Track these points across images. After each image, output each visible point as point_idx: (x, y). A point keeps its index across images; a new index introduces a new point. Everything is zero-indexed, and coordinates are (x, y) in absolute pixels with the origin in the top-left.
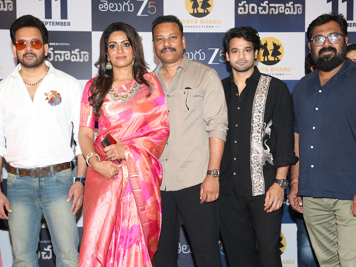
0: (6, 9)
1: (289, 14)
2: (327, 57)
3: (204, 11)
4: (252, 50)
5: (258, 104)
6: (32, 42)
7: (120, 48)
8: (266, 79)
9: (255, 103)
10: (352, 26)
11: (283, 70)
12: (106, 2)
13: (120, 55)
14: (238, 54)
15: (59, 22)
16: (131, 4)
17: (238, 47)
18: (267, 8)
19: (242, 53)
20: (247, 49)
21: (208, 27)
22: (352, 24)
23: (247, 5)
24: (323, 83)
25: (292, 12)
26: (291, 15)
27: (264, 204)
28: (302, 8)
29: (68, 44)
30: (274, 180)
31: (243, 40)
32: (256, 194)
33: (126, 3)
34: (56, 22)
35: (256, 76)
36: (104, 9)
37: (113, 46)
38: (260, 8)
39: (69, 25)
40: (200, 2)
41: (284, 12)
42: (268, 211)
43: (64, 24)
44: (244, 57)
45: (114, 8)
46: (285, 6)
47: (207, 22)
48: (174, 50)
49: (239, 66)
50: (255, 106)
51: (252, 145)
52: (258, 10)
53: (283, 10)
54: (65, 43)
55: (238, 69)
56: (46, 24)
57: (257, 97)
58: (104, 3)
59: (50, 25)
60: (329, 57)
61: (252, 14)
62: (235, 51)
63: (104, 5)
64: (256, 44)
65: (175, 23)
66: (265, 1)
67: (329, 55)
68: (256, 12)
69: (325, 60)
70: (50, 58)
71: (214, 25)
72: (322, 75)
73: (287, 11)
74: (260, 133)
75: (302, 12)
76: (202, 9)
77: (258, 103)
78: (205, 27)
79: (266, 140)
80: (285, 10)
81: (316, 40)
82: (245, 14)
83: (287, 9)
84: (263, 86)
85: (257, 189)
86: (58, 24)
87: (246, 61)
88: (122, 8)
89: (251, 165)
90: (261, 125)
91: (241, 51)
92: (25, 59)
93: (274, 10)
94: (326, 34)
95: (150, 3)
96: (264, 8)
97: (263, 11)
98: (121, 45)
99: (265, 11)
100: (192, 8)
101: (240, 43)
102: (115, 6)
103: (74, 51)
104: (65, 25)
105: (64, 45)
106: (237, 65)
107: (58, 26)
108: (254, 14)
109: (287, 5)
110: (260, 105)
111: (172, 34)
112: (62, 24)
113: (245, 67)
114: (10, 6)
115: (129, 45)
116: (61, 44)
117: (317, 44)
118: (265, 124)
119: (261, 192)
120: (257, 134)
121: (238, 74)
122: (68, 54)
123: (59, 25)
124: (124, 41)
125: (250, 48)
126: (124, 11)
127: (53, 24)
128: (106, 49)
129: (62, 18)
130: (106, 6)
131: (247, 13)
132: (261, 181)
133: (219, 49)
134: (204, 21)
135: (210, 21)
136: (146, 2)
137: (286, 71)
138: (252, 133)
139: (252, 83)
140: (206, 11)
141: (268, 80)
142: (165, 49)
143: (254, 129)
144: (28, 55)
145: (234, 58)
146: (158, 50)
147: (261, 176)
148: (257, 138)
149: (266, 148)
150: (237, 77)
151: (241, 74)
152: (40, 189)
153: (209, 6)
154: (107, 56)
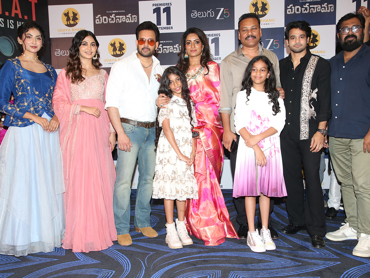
0: (133, 21)
2: (350, 42)
3: (263, 13)
4: (305, 37)
5: (307, 77)
6: (148, 41)
7: (193, 44)
8: (315, 58)
9: (305, 76)
11: (319, 52)
12: (196, 12)
13: (193, 49)
14: (295, 40)
15: (165, 27)
16: (212, 12)
17: (295, 35)
18: (308, 9)
19: (298, 39)
20: (302, 36)
21: (266, 24)
23: (294, 7)
24: (346, 61)
25: (326, 11)
26: (325, 12)
27: (310, 146)
28: (334, 7)
29: (171, 41)
30: (317, 130)
32: (302, 139)
33: (209, 11)
35: (308, 56)
36: (194, 16)
37: (189, 43)
38: (303, 9)
39: (172, 29)
40: (260, 7)
42: (313, 152)
44: (300, 42)
45: (201, 15)
46: (321, 6)
47: (265, 21)
48: (255, 37)
49: (296, 48)
50: (305, 77)
51: (302, 105)
52: (301, 10)
53: (320, 9)
54: (169, 40)
55: (295, 51)
57: (307, 72)
60: (352, 42)
61: (297, 14)
62: (293, 38)
63: (194, 13)
64: (308, 33)
65: (255, 18)
67: (351, 40)
68: (300, 12)
69: (349, 43)
70: (160, 51)
71: (270, 23)
72: (346, 55)
73: (323, 10)
75: (334, 10)
78: (264, 24)
79: (312, 102)
80: (321, 10)
81: (343, 30)
83: (323, 8)
84: (313, 63)
85: (303, 136)
86: (165, 28)
87: (301, 45)
88: (207, 15)
89: (301, 119)
90: (308, 91)
91: (298, 37)
92: (142, 51)
93: (313, 10)
94: (350, 26)
95: (225, 10)
96: (306, 9)
97: (305, 11)
98: (194, 43)
99: (307, 11)
100: (254, 11)
101: (297, 32)
102: (202, 13)
103: (175, 46)
104: (170, 28)
105: (169, 42)
106: (294, 48)
107: (165, 30)
109: (323, 6)
110: (309, 77)
111: (253, 26)
112: (167, 28)
113: (300, 49)
114: (136, 19)
115: (199, 42)
116: (167, 42)
117: (343, 33)
118: (312, 90)
119: (306, 137)
120: (306, 98)
122: (171, 48)
124: (196, 40)
125: (304, 35)
127: (162, 28)
128: (185, 45)
129: (167, 24)
130: (196, 14)
131: (293, 13)
132: (306, 130)
133: (273, 39)
134: (263, 21)
135: (267, 20)
136: (222, 9)
137: (321, 53)
138: (302, 96)
139: (305, 61)
140: (264, 13)
141: (317, 59)
142: (249, 37)
143: (304, 94)
144: (145, 49)
145: (292, 43)
146: (243, 38)
147: (307, 126)
148: (305, 100)
149: (311, 108)
150: (294, 56)
151: (297, 54)
152: (148, 136)
153: (266, 9)
154: (185, 49)
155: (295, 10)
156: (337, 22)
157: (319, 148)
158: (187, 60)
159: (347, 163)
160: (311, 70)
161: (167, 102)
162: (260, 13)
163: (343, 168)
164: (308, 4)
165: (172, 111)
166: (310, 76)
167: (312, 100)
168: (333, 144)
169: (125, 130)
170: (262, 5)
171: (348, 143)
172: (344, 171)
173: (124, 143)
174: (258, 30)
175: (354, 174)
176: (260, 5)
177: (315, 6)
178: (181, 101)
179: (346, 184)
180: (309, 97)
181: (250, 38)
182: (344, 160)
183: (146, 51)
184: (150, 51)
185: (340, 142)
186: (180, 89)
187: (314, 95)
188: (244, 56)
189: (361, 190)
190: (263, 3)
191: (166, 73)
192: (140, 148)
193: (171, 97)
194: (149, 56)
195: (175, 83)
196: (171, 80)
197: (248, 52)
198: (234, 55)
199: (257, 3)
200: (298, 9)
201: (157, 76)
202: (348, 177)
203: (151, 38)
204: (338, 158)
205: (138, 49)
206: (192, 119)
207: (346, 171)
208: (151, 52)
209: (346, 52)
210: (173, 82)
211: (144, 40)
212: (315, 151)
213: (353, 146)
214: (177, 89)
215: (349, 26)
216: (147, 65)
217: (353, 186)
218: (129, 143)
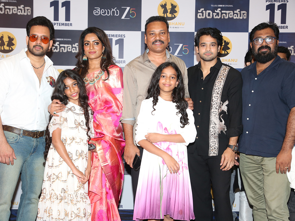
0: (26, 14)
1: (236, 18)
2: (264, 53)
4: (216, 45)
5: (217, 88)
7: (91, 45)
8: (226, 68)
9: (215, 87)
10: (285, 28)
11: (231, 61)
12: (98, 9)
13: (91, 51)
14: (206, 48)
15: (64, 24)
16: (117, 10)
17: (206, 42)
18: (220, 14)
19: (209, 47)
20: (213, 44)
21: (175, 27)
22: (285, 27)
23: (205, 12)
24: (258, 73)
25: (239, 17)
26: (238, 19)
27: (220, 164)
28: (247, 14)
29: (70, 40)
30: (227, 146)
31: (210, 37)
32: (211, 155)
33: (113, 9)
34: (62, 23)
35: (219, 65)
36: (97, 14)
37: (87, 44)
38: (215, 14)
39: (71, 26)
40: (169, 9)
41: (233, 17)
42: (223, 170)
43: (67, 24)
44: (210, 50)
45: (105, 13)
46: (234, 12)
47: (174, 24)
48: (163, 42)
49: (206, 57)
51: (211, 118)
52: (213, 15)
53: (232, 15)
54: (68, 38)
55: (205, 59)
56: (54, 25)
57: (217, 82)
58: (97, 10)
59: (57, 25)
60: (266, 53)
61: (208, 18)
62: (204, 45)
64: (219, 40)
65: (164, 22)
66: (218, 9)
68: (211, 17)
69: (263, 55)
70: (57, 50)
71: (179, 26)
72: (258, 66)
73: (235, 16)
74: (218, 109)
75: (247, 17)
76: (171, 14)
77: (217, 86)
78: (173, 28)
79: (222, 115)
80: (233, 16)
81: (257, 41)
82: (203, 18)
83: (235, 15)
84: (223, 73)
85: (213, 152)
86: (63, 24)
87: (212, 53)
88: (111, 13)
89: (210, 133)
90: (218, 103)
91: (208, 45)
92: (34, 49)
93: (225, 16)
94: (264, 37)
95: (132, 10)
96: (218, 14)
97: (217, 16)
98: (93, 43)
99: (218, 16)
100: (163, 13)
101: (208, 40)
102: (105, 11)
103: (74, 45)
104: (69, 25)
105: (67, 40)
106: (204, 56)
108: (210, 19)
109: (235, 12)
110: (219, 89)
111: (162, 30)
112: (66, 25)
113: (210, 58)
114: (29, 12)
115: (99, 43)
116: (65, 39)
117: (257, 43)
118: (222, 103)
119: (215, 153)
120: (215, 110)
121: (204, 63)
122: (70, 47)
123: (64, 26)
124: (95, 41)
125: (215, 43)
126: (112, 15)
127: (59, 24)
128: (83, 46)
129: (66, 20)
130: (99, 12)
131: (204, 18)
132: (216, 146)
133: (182, 44)
134: (171, 24)
135: (176, 23)
136: (128, 8)
137: (233, 61)
138: (212, 109)
139: (215, 71)
140: (173, 16)
141: (227, 69)
142: (156, 41)
143: (213, 106)
144: (37, 47)
145: (202, 50)
146: (150, 42)
147: (216, 142)
148: (215, 113)
149: (221, 121)
150: (204, 65)
151: (207, 63)
152: (36, 147)
153: (176, 12)
154: (84, 51)
155: (207, 14)
156: (250, 31)
157: (230, 166)
158: (86, 63)
159: (259, 183)
160: (221, 81)
161: (61, 110)
162: (169, 15)
163: (254, 190)
164: (220, 9)
165: (66, 120)
166: (221, 87)
167: (222, 112)
168: (244, 161)
169: (8, 139)
170: (171, 7)
171: (260, 161)
172: (256, 192)
173: (5, 155)
174: (166, 35)
175: (267, 196)
176: (169, 7)
177: (227, 12)
178: (78, 109)
179: (258, 207)
180: (219, 109)
181: (158, 43)
182: (255, 180)
183: (38, 49)
184: (43, 49)
185: (252, 160)
186: (76, 95)
187: (224, 108)
188: (150, 62)
189: (275, 215)
190: (172, 5)
191: (61, 77)
192: (25, 162)
193: (66, 104)
194: (41, 55)
195: (71, 88)
196: (67, 85)
197: (154, 58)
198: (138, 59)
199: (165, 5)
200: (209, 14)
201: (49, 79)
202: (260, 199)
203: (45, 35)
204: (249, 178)
205: (28, 46)
206: (89, 129)
207: (257, 193)
208: (43, 51)
209: (259, 64)
210: (69, 87)
211: (36, 37)
212: (225, 169)
213: (265, 164)
214: (74, 95)
215: (262, 36)
216: (38, 65)
217: (266, 211)
218: (12, 154)
